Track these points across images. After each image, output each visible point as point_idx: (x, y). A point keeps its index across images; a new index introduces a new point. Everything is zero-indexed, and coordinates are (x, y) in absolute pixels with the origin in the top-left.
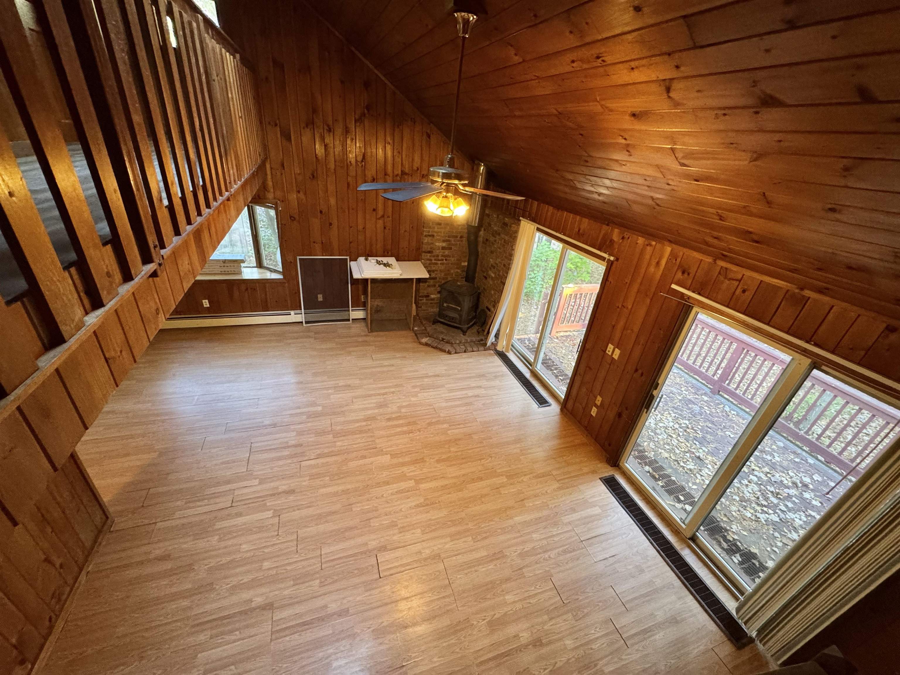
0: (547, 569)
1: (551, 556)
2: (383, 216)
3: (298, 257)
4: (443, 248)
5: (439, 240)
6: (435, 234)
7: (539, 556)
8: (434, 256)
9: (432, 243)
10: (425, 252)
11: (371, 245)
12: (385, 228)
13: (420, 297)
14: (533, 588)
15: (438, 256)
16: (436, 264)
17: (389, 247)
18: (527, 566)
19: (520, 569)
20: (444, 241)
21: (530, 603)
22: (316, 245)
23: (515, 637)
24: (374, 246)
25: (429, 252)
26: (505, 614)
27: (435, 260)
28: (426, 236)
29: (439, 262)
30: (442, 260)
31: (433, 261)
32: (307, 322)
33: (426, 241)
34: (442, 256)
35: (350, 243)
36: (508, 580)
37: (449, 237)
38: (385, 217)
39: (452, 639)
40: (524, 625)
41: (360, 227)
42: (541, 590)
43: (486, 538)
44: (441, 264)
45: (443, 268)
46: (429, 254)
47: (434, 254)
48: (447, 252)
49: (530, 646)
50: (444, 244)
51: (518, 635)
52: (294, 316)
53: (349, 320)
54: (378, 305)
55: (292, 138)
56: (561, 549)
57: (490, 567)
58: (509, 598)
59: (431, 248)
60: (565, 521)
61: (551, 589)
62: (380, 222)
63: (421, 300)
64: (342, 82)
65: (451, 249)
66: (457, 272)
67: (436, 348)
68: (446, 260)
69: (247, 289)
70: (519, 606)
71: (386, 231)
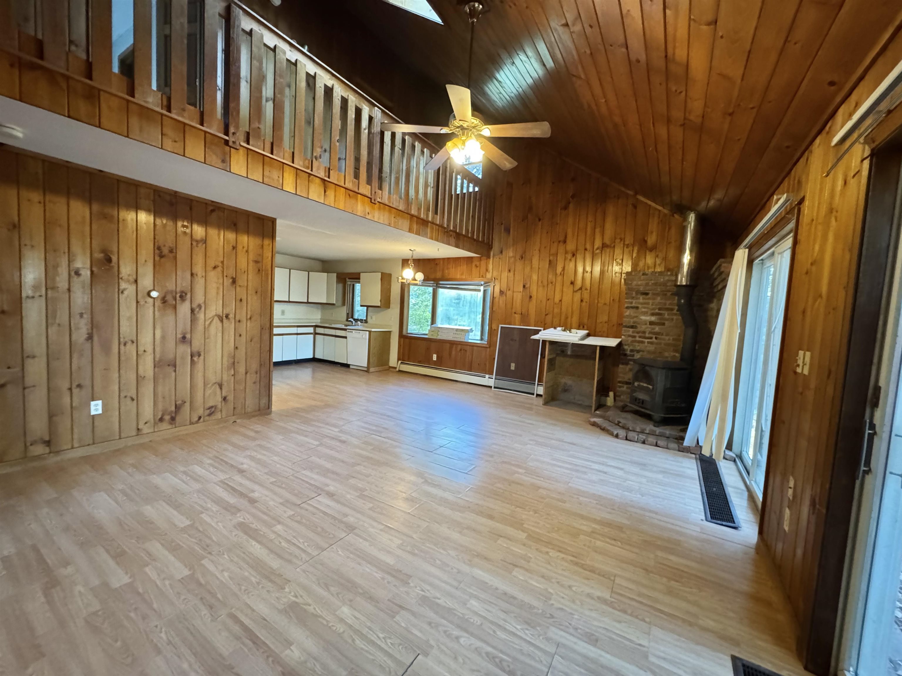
0: (432, 642)
1: (462, 640)
2: (581, 289)
3: (500, 326)
4: (651, 323)
5: (645, 314)
6: (640, 306)
7: (444, 622)
8: (638, 333)
9: (637, 317)
10: (626, 327)
11: (567, 318)
12: (582, 301)
13: (620, 382)
14: (381, 636)
15: (644, 332)
16: (642, 342)
17: (585, 320)
18: (413, 614)
19: (401, 607)
20: (653, 314)
21: (353, 640)
22: (516, 315)
23: (286, 640)
24: (569, 319)
25: (632, 327)
26: (316, 616)
27: (640, 337)
28: (627, 308)
29: (646, 340)
30: (651, 338)
31: (638, 339)
32: (495, 388)
33: (627, 313)
34: (650, 333)
35: (546, 315)
36: (371, 599)
37: (660, 309)
38: (583, 289)
39: (255, 577)
40: (310, 644)
41: (557, 300)
42: (386, 648)
43: (414, 554)
44: (648, 343)
45: (652, 348)
46: (631, 330)
47: (639, 329)
48: (657, 329)
49: (280, 669)
50: (653, 319)
51: (291, 644)
52: (488, 380)
53: (533, 394)
54: (565, 383)
55: (511, 231)
56: (489, 649)
57: (375, 574)
58: (345, 611)
59: (634, 322)
60: (550, 634)
61: (398, 662)
62: (578, 296)
63: (620, 387)
64: (553, 183)
65: (664, 324)
66: (675, 356)
67: (603, 429)
68: (656, 338)
69: (461, 350)
70: (340, 628)
71: (584, 304)
